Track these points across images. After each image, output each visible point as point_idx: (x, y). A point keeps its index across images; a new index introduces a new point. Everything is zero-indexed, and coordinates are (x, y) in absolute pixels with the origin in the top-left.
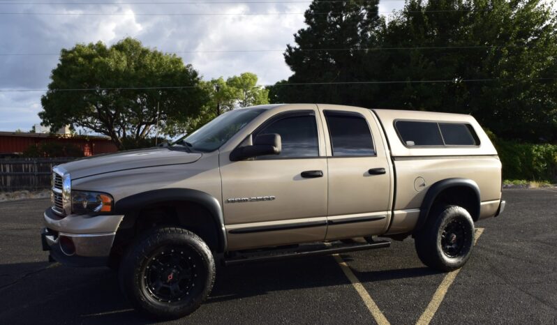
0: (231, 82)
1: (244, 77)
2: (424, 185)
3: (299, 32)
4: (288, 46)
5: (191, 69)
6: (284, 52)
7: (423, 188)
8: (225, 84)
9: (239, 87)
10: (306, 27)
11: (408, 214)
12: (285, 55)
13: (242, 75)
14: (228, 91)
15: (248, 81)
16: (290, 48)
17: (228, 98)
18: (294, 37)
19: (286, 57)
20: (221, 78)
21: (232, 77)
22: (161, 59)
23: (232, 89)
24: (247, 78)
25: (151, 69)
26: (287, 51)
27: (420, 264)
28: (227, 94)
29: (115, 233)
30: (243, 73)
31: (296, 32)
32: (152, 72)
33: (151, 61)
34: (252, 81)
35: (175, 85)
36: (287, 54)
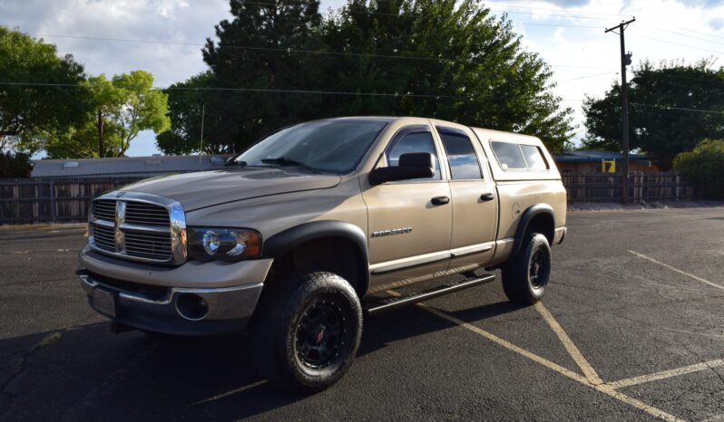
0: (119, 82)
1: (136, 76)
2: (519, 212)
3: (221, 24)
4: (208, 40)
5: (71, 61)
6: (202, 47)
7: (518, 215)
8: (111, 84)
9: (131, 88)
10: (231, 19)
11: (507, 243)
12: (203, 51)
13: (133, 73)
14: (116, 93)
15: (141, 81)
16: (210, 44)
17: (115, 103)
18: (215, 30)
19: (205, 54)
20: (102, 75)
21: (119, 74)
22: (27, 44)
23: (122, 91)
24: (140, 78)
25: (14, 57)
26: (206, 46)
27: (504, 298)
28: (114, 97)
29: (262, 284)
30: (135, 71)
31: (218, 23)
32: (15, 62)
33: (13, 45)
34: (147, 81)
35: (52, 82)
36: (207, 50)
